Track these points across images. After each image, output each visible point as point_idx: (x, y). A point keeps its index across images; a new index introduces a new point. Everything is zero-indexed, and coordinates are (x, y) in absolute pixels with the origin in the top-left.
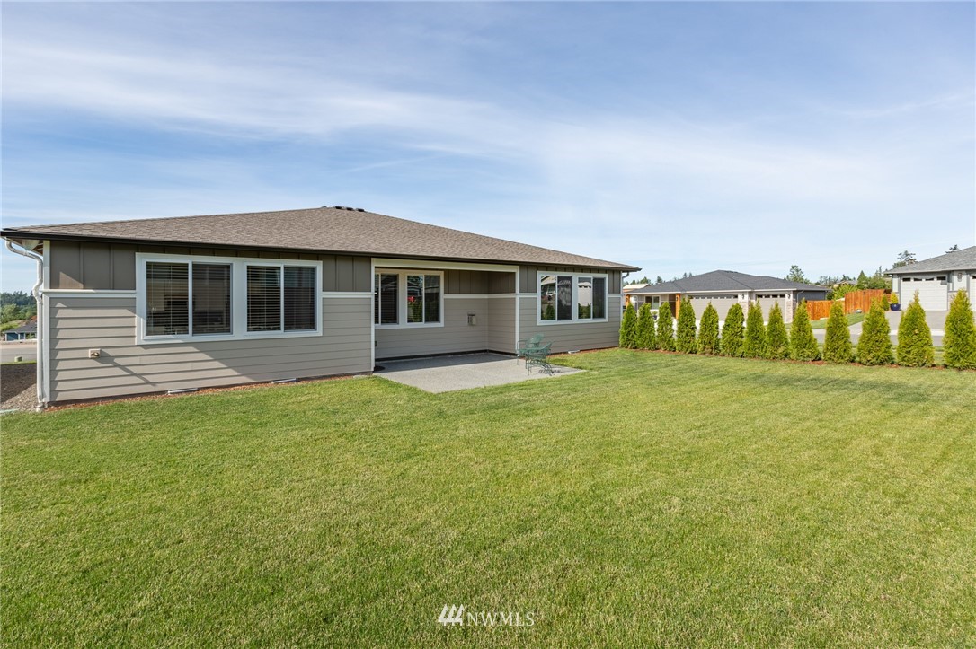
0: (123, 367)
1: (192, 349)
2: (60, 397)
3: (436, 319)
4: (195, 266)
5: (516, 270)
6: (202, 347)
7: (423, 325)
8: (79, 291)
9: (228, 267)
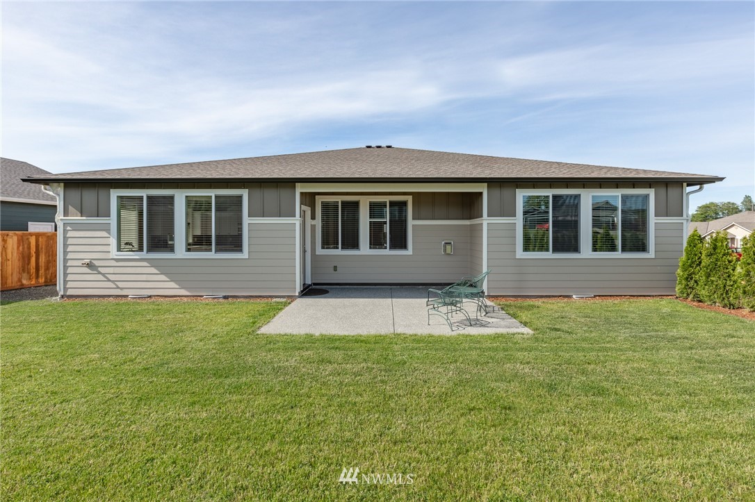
0: (103, 275)
1: (145, 264)
2: (69, 292)
3: (403, 246)
4: (149, 198)
5: (483, 188)
6: (153, 263)
7: (387, 252)
8: (78, 218)
9: (172, 198)
